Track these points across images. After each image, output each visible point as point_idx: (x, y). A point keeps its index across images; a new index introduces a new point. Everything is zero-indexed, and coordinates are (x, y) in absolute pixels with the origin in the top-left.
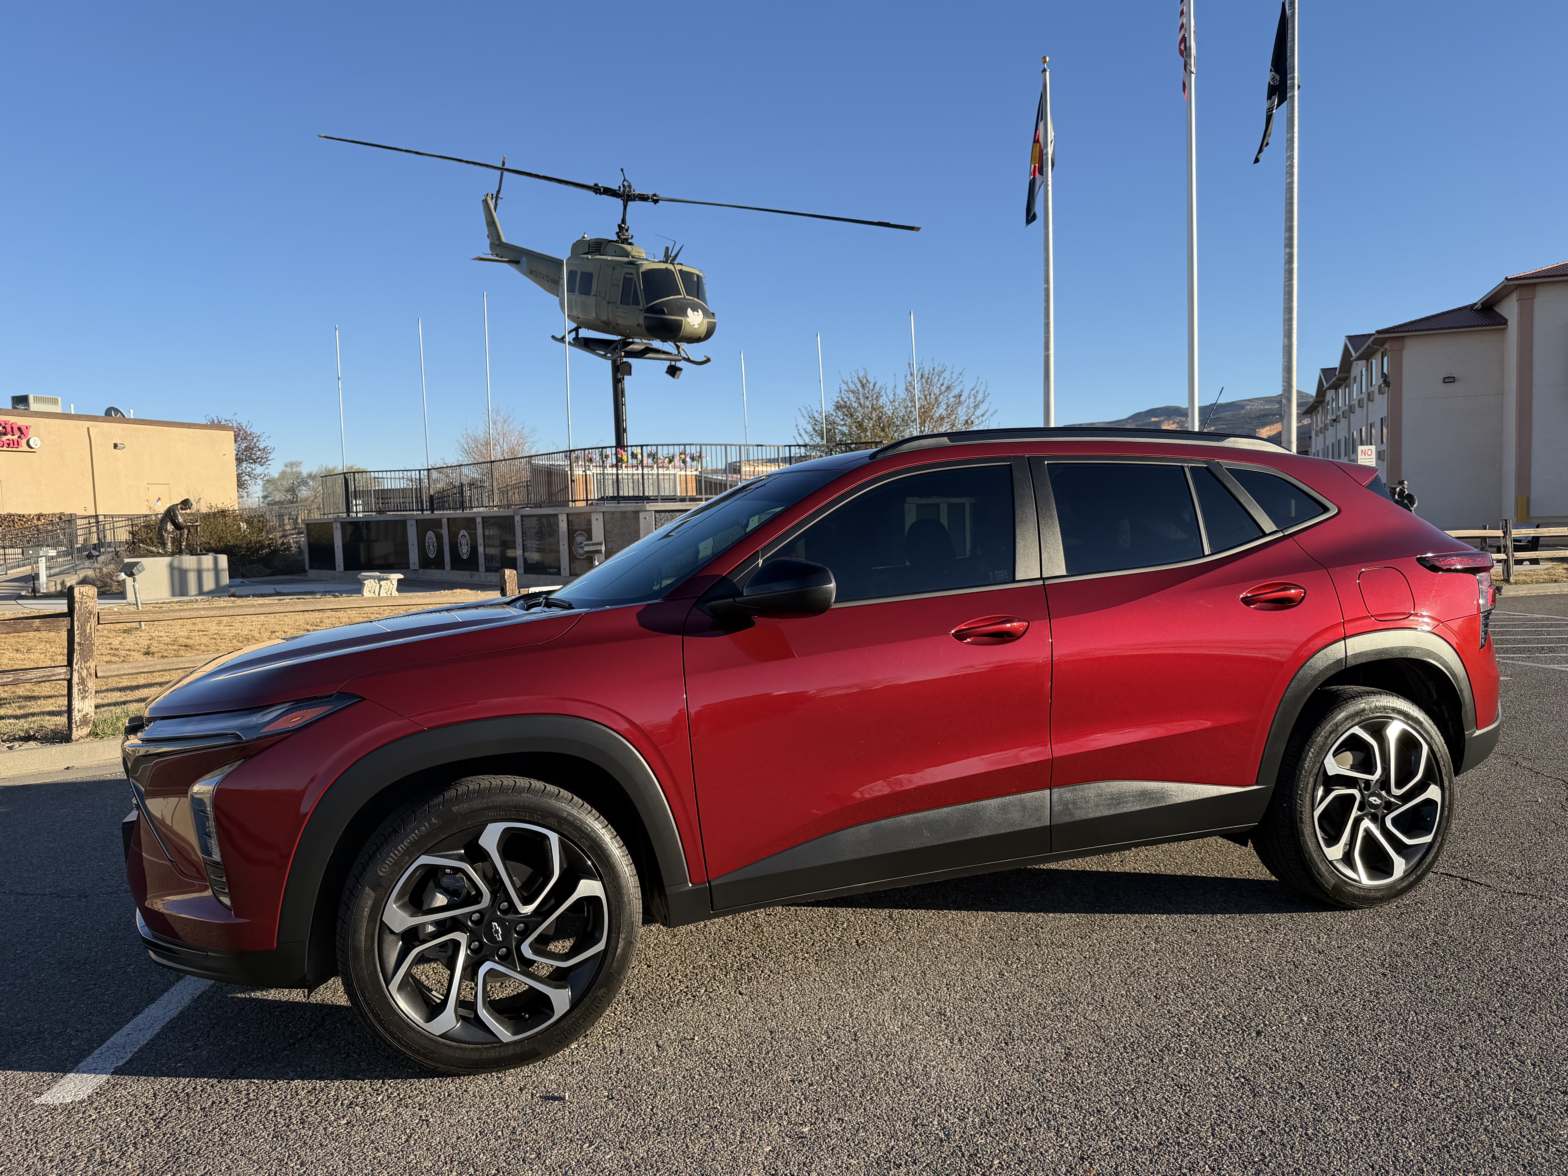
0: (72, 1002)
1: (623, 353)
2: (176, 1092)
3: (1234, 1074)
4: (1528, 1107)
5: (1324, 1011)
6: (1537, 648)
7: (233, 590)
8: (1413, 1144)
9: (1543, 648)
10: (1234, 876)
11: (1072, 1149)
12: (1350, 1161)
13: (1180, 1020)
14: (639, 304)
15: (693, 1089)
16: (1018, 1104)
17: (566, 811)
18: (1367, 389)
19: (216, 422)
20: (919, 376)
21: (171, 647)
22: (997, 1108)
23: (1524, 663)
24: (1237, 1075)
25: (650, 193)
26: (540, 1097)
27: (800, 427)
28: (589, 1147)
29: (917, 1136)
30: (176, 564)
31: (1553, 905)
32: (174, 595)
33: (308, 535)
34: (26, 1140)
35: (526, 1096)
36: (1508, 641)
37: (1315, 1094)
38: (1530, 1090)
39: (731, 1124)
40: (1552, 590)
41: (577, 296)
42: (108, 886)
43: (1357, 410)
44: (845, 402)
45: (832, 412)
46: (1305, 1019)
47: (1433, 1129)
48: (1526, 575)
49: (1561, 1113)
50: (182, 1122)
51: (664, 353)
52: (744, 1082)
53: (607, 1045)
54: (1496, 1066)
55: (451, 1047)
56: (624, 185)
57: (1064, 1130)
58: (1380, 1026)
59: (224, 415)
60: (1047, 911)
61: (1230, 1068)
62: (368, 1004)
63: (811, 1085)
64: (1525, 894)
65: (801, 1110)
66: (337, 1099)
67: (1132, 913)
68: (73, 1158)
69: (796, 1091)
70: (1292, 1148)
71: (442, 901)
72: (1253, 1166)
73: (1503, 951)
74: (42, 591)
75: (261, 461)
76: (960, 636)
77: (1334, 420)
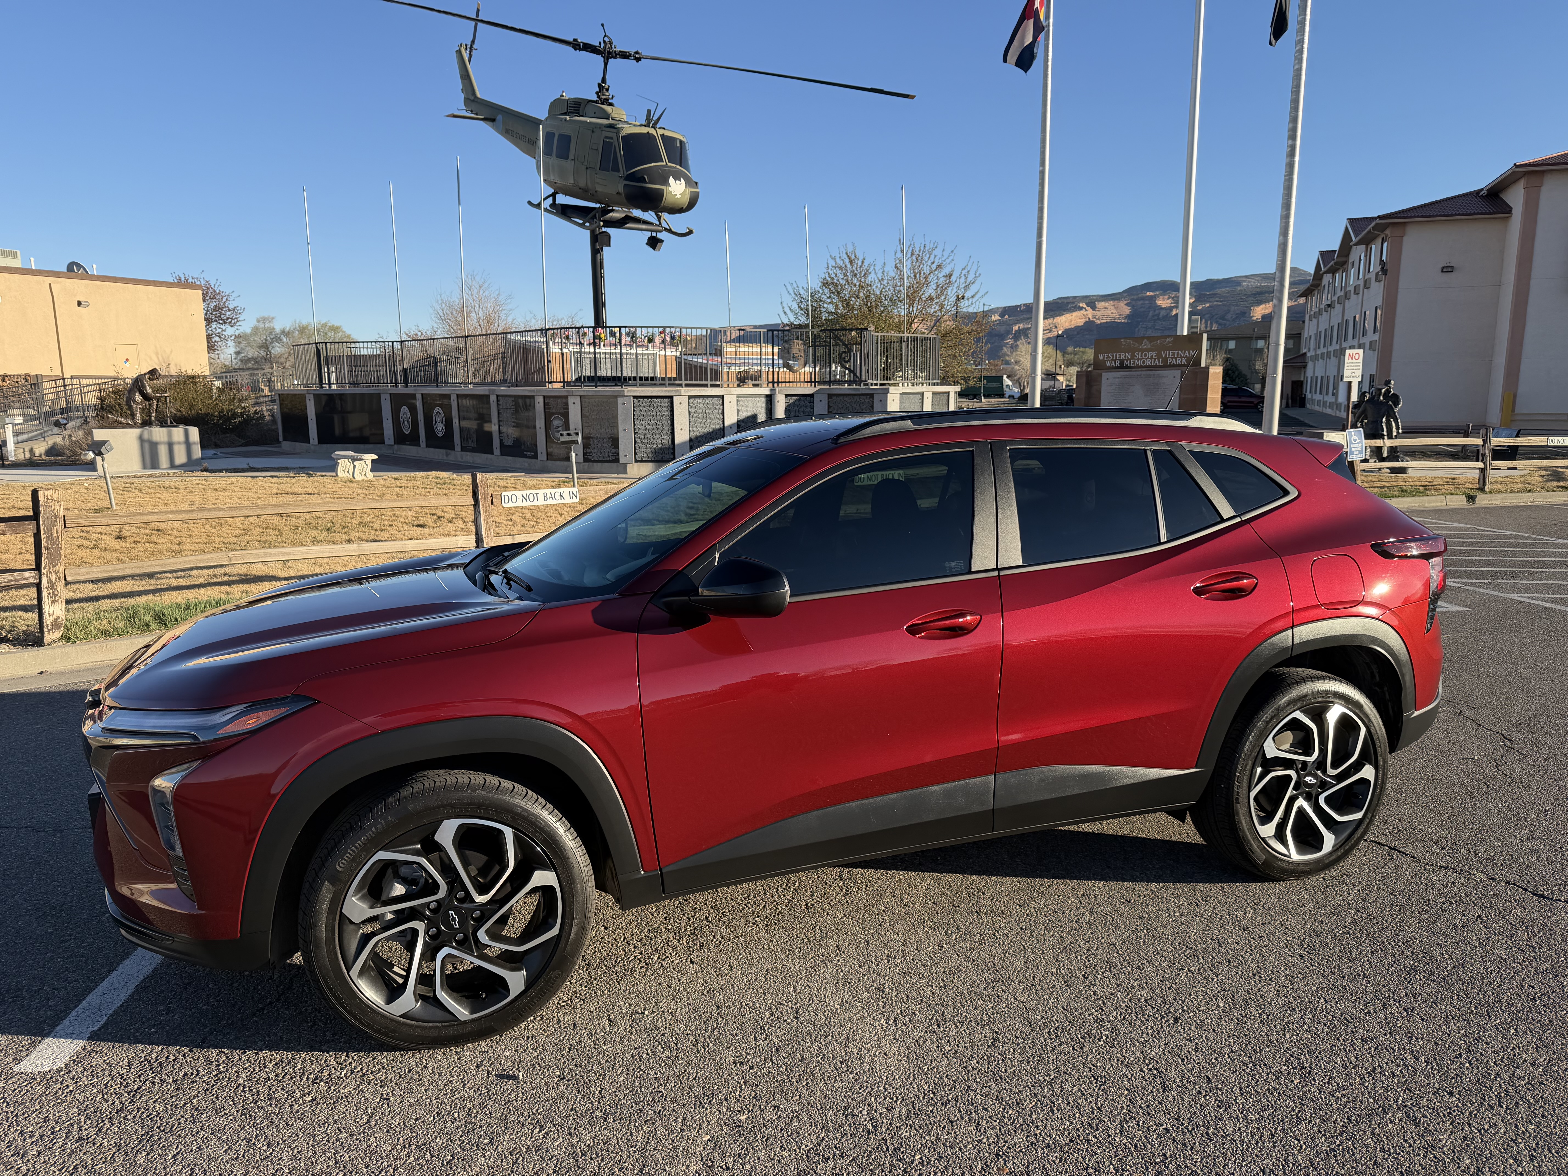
0: (49, 955)
1: (602, 223)
2: (150, 1062)
3: (1147, 1065)
4: (1415, 1109)
5: (1241, 996)
6: (1500, 572)
7: (205, 464)
8: (1304, 1147)
9: (1506, 573)
10: (1173, 839)
11: (989, 1145)
12: (1244, 1164)
13: (1104, 1003)
14: (618, 171)
15: (641, 1070)
16: (943, 1093)
17: (521, 807)
18: (1364, 275)
19: (183, 279)
20: (909, 254)
21: (143, 531)
22: (924, 1098)
23: (1484, 591)
24: (1150, 1066)
25: (632, 50)
26: (496, 1075)
27: (785, 305)
28: (539, 1132)
29: (846, 1127)
30: (146, 436)
31: (1471, 881)
32: (145, 468)
33: (281, 404)
34: (7, 1112)
35: (481, 1073)
36: (1472, 563)
37: (1220, 1089)
38: (1420, 1090)
39: (674, 1110)
40: (1525, 500)
41: (554, 160)
42: (83, 820)
43: (1353, 296)
44: (833, 279)
45: (818, 289)
46: (1221, 1005)
47: (1325, 1131)
48: (1501, 483)
49: (1444, 1116)
50: (155, 1095)
51: (646, 222)
52: (689, 1063)
53: (561, 1018)
54: (1392, 1062)
55: (411, 1026)
56: (604, 41)
57: (984, 1123)
58: (1290, 1015)
59: (191, 272)
60: (990, 874)
61: (1145, 1058)
62: (331, 990)
63: (751, 1068)
64: (1446, 868)
65: (740, 1096)
66: (303, 1073)
67: (1071, 878)
68: (52, 1133)
69: (737, 1074)
70: (1191, 1149)
71: (401, 891)
72: (1154, 1167)
73: (1417, 933)
74: (10, 459)
75: (231, 321)
76: (913, 630)
77: (1329, 306)
